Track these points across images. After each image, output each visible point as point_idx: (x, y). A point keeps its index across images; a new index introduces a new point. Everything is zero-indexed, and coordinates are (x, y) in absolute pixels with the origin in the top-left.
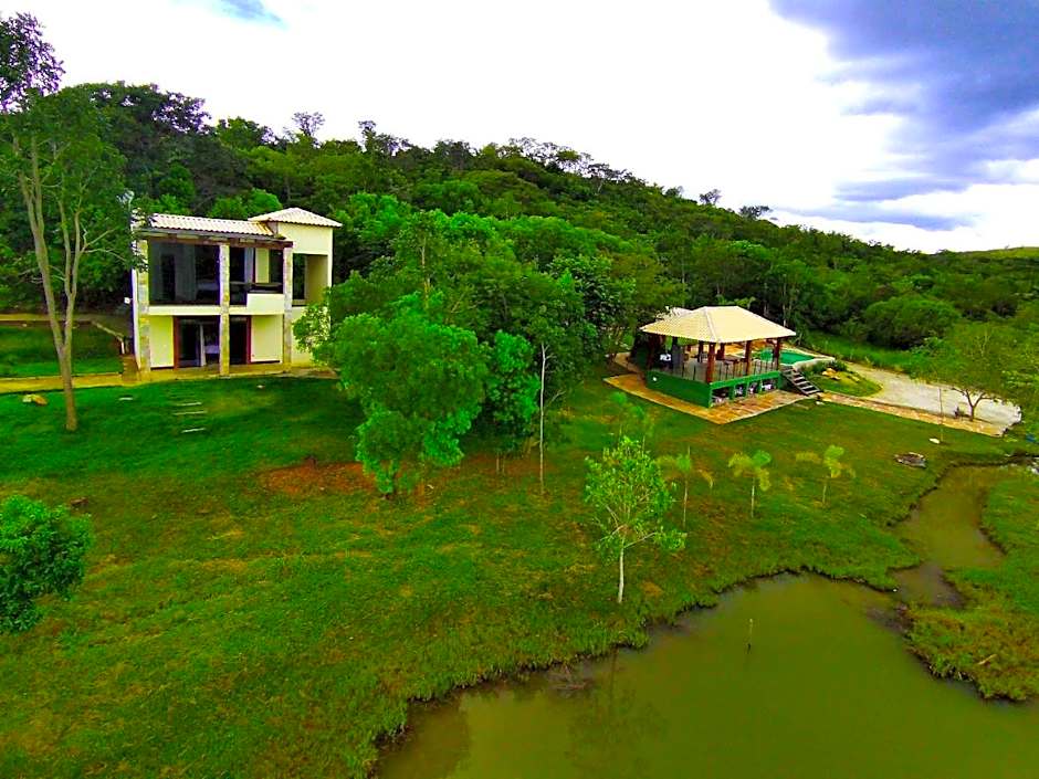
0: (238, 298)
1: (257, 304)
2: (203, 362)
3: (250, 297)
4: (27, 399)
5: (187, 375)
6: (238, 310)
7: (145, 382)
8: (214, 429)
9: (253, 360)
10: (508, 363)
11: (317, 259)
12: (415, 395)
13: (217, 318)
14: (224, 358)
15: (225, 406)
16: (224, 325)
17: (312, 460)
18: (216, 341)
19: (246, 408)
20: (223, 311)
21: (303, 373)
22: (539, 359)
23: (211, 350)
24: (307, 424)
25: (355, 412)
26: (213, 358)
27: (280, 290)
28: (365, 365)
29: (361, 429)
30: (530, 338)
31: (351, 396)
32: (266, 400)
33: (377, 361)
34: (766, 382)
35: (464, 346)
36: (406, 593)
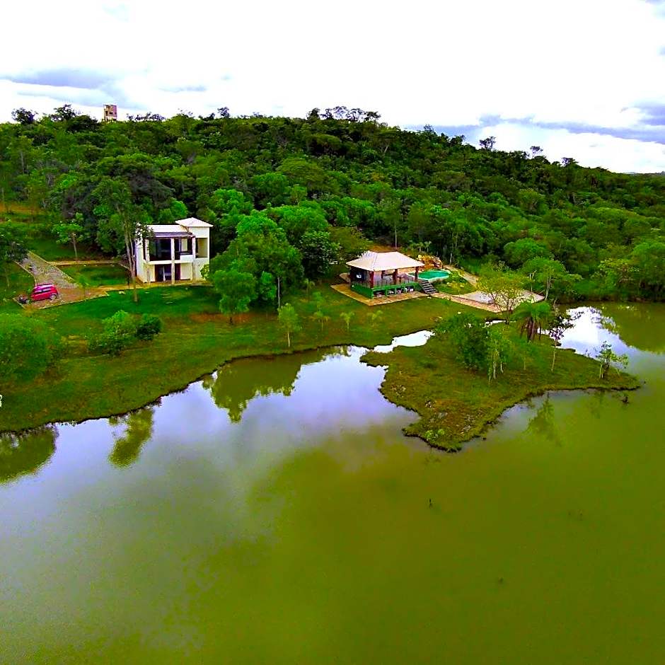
0: (177, 257)
1: (184, 259)
2: (164, 279)
3: (181, 257)
4: (120, 293)
5: (160, 285)
6: (177, 262)
7: (148, 287)
8: (175, 302)
9: (181, 278)
10: (265, 281)
11: (203, 239)
12: (234, 292)
13: (170, 265)
14: (173, 278)
15: (177, 295)
16: (173, 266)
17: (206, 312)
18: (170, 272)
19: (183, 296)
20: (172, 262)
21: (200, 284)
22: (277, 281)
23: (167, 275)
24: (205, 302)
25: (219, 296)
26: (169, 278)
27: (191, 254)
28: (221, 284)
29: (220, 301)
30: (273, 273)
31: (218, 292)
32: (189, 293)
33: (225, 283)
34: (412, 287)
35: (248, 278)
36: (234, 343)
